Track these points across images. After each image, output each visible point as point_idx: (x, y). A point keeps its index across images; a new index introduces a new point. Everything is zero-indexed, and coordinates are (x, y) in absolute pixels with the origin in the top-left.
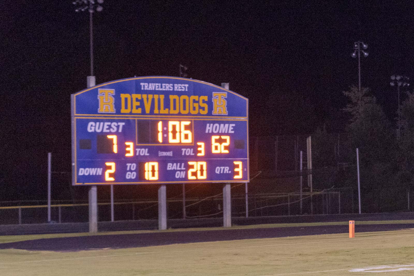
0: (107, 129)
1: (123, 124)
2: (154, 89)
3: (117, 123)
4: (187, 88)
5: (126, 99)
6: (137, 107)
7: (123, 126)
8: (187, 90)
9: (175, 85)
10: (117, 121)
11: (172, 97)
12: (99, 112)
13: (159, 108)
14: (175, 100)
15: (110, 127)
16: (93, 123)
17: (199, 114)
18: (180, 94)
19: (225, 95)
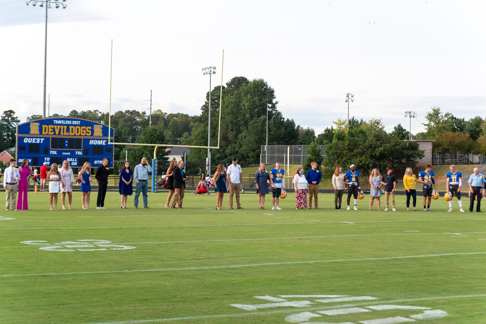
0: (34, 141)
1: (44, 139)
2: (61, 123)
3: (40, 139)
4: (79, 123)
5: (45, 128)
6: (51, 132)
7: (43, 140)
8: (79, 124)
9: (73, 121)
10: (40, 138)
11: (71, 127)
12: (30, 133)
13: (64, 132)
14: (72, 129)
15: (36, 140)
16: (27, 139)
17: (86, 135)
18: (75, 125)
19: (101, 126)
